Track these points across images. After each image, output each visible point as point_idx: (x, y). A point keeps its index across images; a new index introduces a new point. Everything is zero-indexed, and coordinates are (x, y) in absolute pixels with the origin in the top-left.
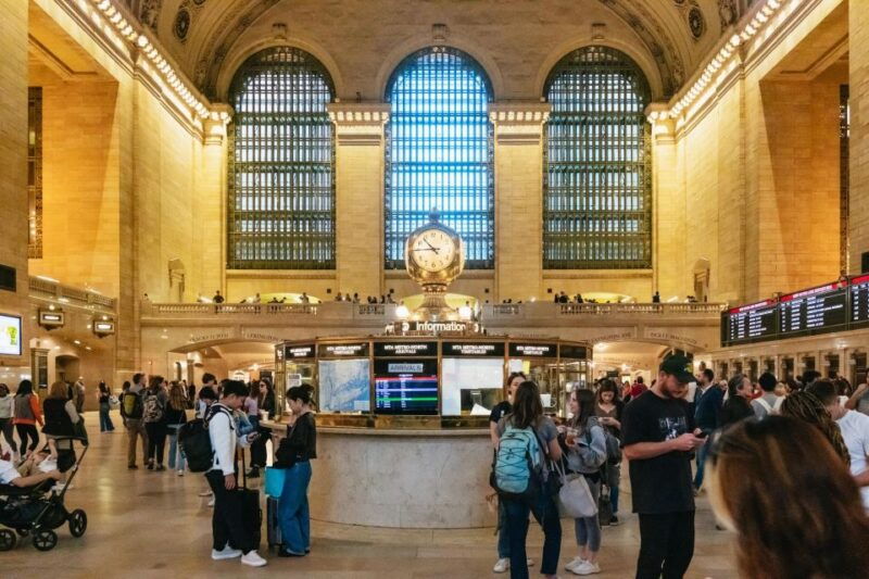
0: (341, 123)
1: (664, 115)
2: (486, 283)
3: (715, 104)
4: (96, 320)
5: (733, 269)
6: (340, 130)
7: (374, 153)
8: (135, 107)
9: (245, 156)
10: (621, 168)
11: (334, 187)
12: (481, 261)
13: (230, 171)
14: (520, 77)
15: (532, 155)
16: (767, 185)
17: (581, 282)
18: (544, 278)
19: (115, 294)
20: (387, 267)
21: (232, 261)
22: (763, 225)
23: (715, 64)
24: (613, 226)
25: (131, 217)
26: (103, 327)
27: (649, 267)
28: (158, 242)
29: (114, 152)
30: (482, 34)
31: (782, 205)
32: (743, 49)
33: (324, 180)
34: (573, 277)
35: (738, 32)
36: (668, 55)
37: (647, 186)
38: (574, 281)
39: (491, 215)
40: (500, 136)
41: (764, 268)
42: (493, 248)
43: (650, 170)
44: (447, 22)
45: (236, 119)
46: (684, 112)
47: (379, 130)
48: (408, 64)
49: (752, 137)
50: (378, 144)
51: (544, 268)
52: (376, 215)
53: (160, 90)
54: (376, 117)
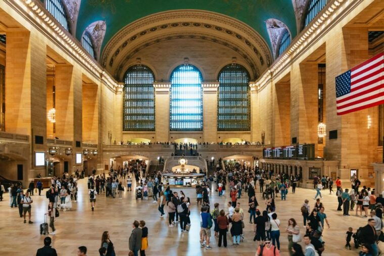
0: (157, 88)
1: (254, 85)
2: (200, 135)
3: (266, 86)
4: (94, 151)
5: (269, 135)
6: (156, 90)
7: (167, 96)
8: (101, 91)
9: (128, 97)
10: (241, 100)
11: (155, 106)
12: (199, 128)
13: (123, 102)
14: (210, 74)
15: (214, 97)
16: (277, 113)
17: (229, 135)
18: (218, 134)
19: (97, 143)
20: (170, 130)
21: (124, 129)
22: (276, 124)
23: (265, 76)
24: (239, 118)
25: (101, 121)
26: (95, 153)
27: (250, 130)
28: (106, 126)
29: (97, 104)
30: (200, 60)
31: (281, 118)
32: (271, 73)
33: (151, 104)
34: (227, 133)
35: (270, 69)
36: (255, 67)
37: (249, 106)
38: (227, 135)
39: (202, 114)
40: (204, 91)
41: (276, 136)
42: (202, 124)
43: (250, 101)
44: (188, 57)
45: (126, 86)
46: (259, 85)
47: (168, 90)
48: (177, 69)
49: (274, 99)
50: (168, 94)
51: (218, 130)
52: (167, 115)
53: (106, 83)
54: (167, 86)
